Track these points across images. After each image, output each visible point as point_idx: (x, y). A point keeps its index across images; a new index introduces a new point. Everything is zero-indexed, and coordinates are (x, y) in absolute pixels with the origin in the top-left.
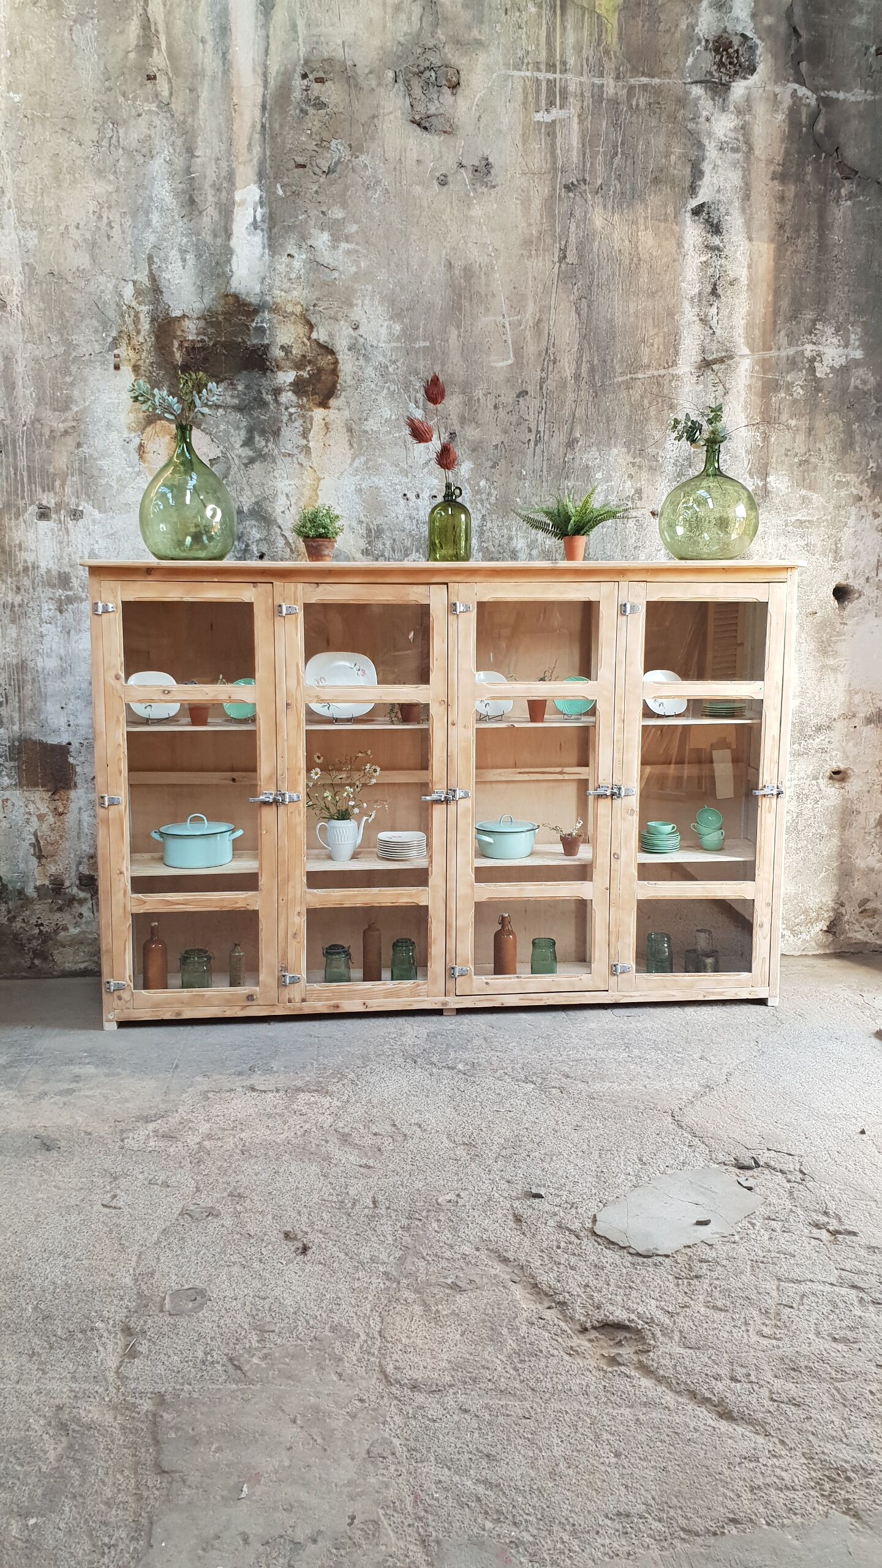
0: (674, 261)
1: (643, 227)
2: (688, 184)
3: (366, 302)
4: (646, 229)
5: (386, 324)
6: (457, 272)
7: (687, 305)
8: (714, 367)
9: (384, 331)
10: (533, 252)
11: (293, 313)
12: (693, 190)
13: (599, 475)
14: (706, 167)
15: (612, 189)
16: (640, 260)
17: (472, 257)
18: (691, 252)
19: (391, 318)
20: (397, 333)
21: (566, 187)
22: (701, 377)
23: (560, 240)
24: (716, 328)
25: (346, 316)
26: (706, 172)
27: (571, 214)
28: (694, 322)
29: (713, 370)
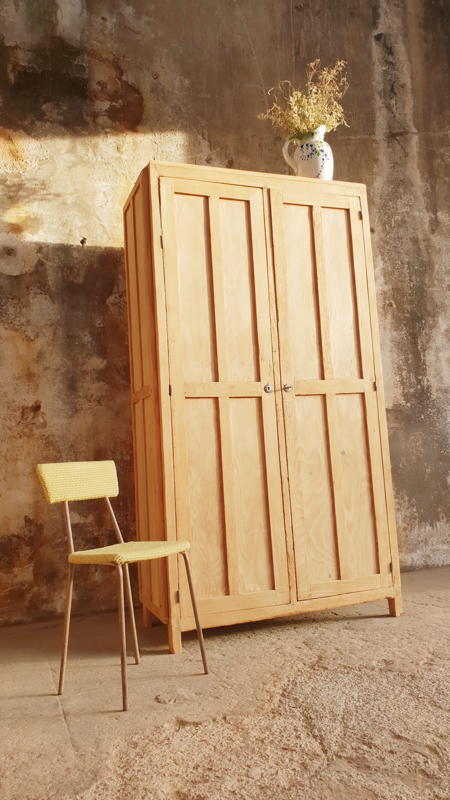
0: (367, 67)
1: (346, 42)
2: (371, 20)
3: (163, 60)
4: (349, 43)
5: (178, 78)
6: (227, 51)
7: (377, 97)
8: (397, 137)
9: (177, 82)
10: (278, 46)
11: (107, 60)
12: (374, 24)
14: (381, 12)
15: (326, 15)
17: (237, 42)
18: (377, 63)
19: (182, 74)
20: (187, 85)
21: (297, 7)
22: (390, 144)
23: (295, 42)
24: (396, 113)
25: (148, 68)
26: (381, 15)
27: (301, 26)
28: (382, 107)
29: (397, 140)
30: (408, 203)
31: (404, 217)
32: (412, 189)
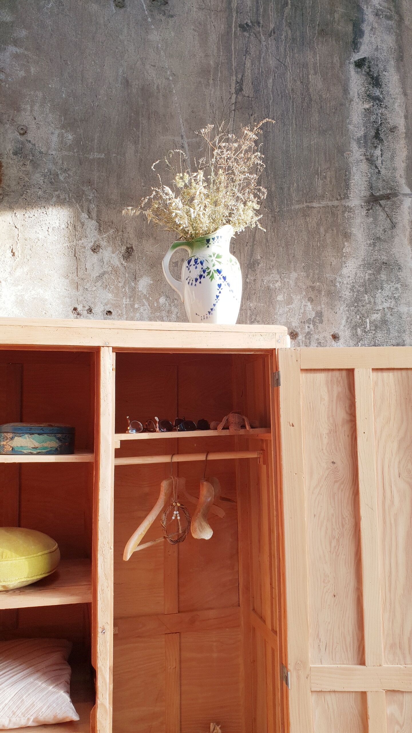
0: (341, 105)
1: (312, 72)
2: (350, 40)
3: (36, 108)
4: (316, 73)
5: (57, 132)
6: (134, 91)
7: (354, 146)
8: (382, 202)
9: (55, 139)
10: (211, 82)
12: (355, 45)
13: (280, 298)
14: (366, 28)
15: (284, 34)
16: (311, 100)
17: (149, 78)
18: (356, 99)
19: (63, 127)
20: (69, 142)
21: (241, 26)
22: (371, 211)
23: (236, 73)
24: (381, 168)
25: (13, 120)
26: (366, 31)
27: (247, 51)
28: (362, 160)
29: (380, 205)
30: (393, 294)
31: (385, 315)
32: (399, 274)
